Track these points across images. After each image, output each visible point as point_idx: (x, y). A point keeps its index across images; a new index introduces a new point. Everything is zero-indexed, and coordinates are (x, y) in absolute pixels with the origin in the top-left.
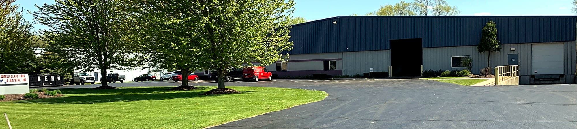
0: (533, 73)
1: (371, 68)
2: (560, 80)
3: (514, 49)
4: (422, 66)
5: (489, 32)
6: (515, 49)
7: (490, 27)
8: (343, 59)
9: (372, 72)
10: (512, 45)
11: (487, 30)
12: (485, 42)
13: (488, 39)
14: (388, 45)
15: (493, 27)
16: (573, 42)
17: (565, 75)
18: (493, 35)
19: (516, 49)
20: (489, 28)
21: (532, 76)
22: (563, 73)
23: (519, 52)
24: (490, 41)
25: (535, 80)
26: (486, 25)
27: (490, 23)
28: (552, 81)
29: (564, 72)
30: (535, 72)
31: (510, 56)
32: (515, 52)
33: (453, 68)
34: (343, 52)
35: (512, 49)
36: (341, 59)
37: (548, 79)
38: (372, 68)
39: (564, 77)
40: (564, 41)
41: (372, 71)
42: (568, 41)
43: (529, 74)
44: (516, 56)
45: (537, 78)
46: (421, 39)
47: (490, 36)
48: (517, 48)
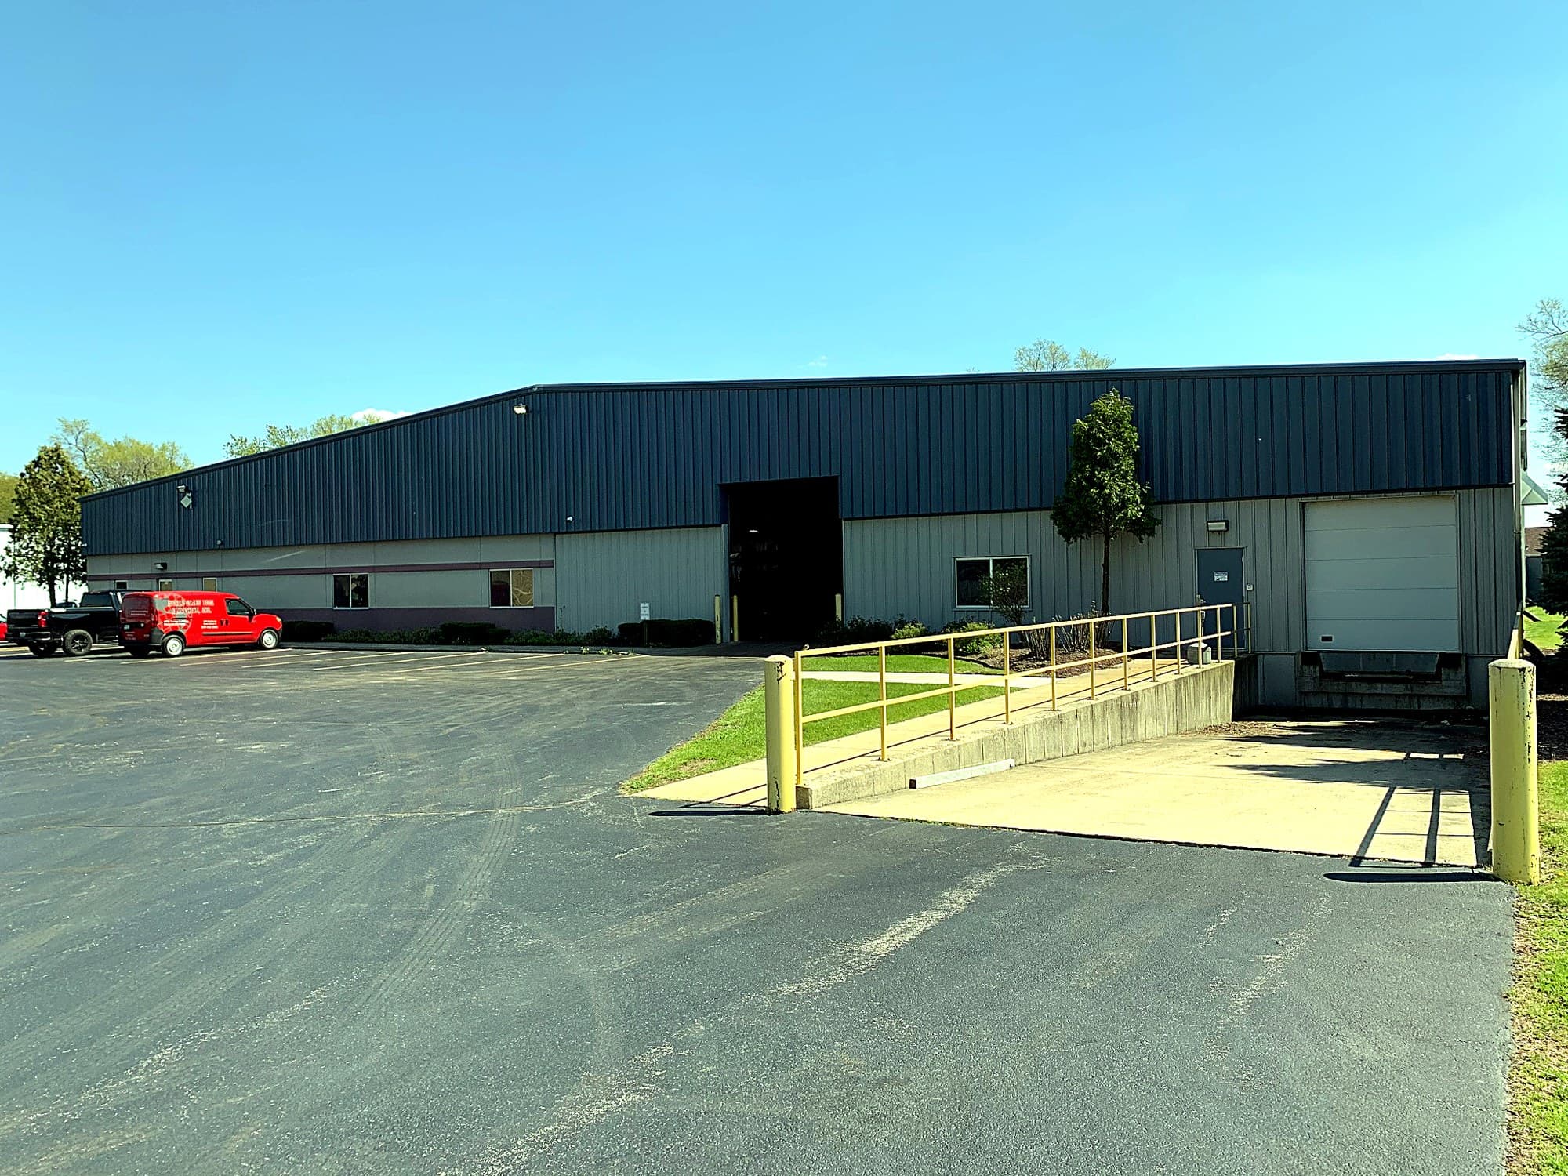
0: (1316, 645)
1: (642, 605)
2: (1444, 683)
3: (1222, 526)
4: (838, 597)
5: (1100, 443)
6: (1227, 526)
7: (1105, 421)
8: (558, 564)
9: (645, 621)
10: (1215, 507)
11: (1088, 435)
12: (1080, 491)
13: (1093, 474)
14: (711, 502)
15: (1119, 421)
16: (1497, 490)
17: (1467, 658)
18: (1116, 456)
19: (1233, 526)
20: (1099, 425)
21: (1310, 658)
22: (1453, 646)
23: (1246, 542)
24: (1101, 486)
25: (1324, 675)
26: (1091, 410)
27: (1110, 404)
28: (1401, 685)
29: (1463, 641)
30: (1325, 639)
31: (1209, 560)
32: (1231, 542)
33: (962, 611)
34: (556, 534)
35: (1213, 526)
36: (550, 564)
37: (1385, 673)
38: (647, 605)
39: (1461, 667)
40: (1456, 488)
41: (648, 618)
42: (1475, 487)
43: (1297, 646)
44: (1232, 560)
45: (1332, 670)
46: (837, 477)
47: (1104, 464)
48: (1238, 523)
